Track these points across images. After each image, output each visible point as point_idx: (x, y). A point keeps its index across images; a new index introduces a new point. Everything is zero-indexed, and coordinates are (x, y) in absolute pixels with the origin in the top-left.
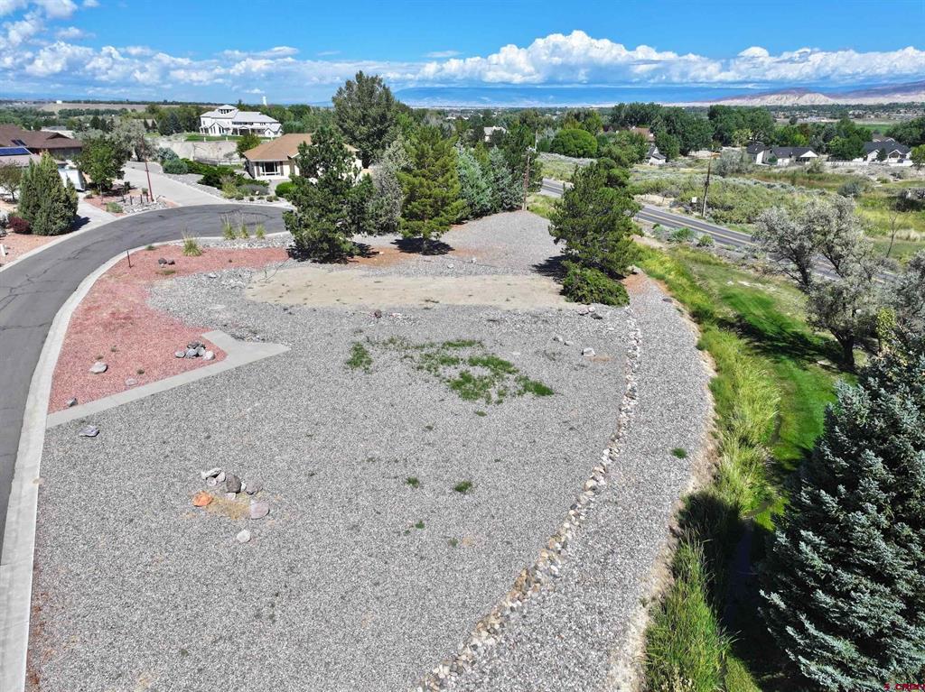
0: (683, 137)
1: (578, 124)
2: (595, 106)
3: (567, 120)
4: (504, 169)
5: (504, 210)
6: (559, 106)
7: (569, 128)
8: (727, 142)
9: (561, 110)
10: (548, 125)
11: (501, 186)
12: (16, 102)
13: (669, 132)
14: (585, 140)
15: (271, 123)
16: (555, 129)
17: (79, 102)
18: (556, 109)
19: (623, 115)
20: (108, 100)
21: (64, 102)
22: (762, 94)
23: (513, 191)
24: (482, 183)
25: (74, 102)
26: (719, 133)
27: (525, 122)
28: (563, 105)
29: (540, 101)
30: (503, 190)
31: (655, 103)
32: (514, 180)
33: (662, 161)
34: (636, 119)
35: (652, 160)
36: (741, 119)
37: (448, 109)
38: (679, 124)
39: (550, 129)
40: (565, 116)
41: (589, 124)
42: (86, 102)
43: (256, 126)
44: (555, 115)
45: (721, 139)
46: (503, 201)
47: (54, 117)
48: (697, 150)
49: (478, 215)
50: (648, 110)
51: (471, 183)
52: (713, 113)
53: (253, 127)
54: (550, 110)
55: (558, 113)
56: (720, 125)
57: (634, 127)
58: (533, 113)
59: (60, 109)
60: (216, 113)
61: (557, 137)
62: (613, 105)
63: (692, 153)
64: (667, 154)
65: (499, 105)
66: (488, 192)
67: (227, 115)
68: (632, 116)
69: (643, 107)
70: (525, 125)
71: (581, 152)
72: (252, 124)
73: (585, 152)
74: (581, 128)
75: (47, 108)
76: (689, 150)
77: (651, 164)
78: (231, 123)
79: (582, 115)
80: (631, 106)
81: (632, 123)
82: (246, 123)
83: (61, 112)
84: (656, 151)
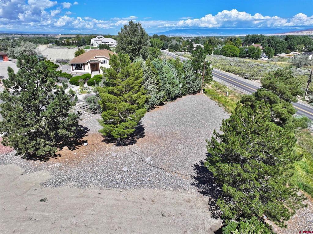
0: (275, 48)
1: (232, 43)
2: (237, 36)
3: (227, 41)
4: (191, 72)
5: (190, 93)
6: (224, 35)
7: (228, 45)
8: (292, 50)
9: (225, 37)
10: (219, 43)
11: (188, 81)
12: (49, 35)
13: (269, 46)
14: (235, 50)
15: (115, 42)
16: (222, 45)
17: (66, 35)
18: (223, 37)
19: (249, 39)
20: (75, 34)
21: (61, 35)
22: (302, 31)
23: (195, 84)
24: (176, 81)
25: (64, 35)
26: (289, 46)
27: (210, 42)
28: (226, 35)
29: (218, 34)
30: (189, 83)
31: (262, 35)
32: (196, 78)
33: (267, 59)
34: (254, 41)
35: (263, 58)
36: (299, 40)
37: (185, 37)
38: (274, 43)
39: (220, 45)
40: (226, 39)
41: (237, 43)
42: (68, 35)
43: (110, 43)
44: (223, 39)
45: (290, 49)
46: (189, 89)
47: (58, 40)
48: (281, 53)
49: (174, 99)
50: (259, 37)
51: (169, 81)
52: (287, 38)
53: (108, 44)
54: (221, 37)
55: (224, 38)
56: (290, 43)
57: (253, 44)
58: (214, 38)
59: (60, 37)
60: (96, 39)
61: (223, 48)
62: (245, 35)
63: (279, 54)
64: (269, 55)
65: (202, 35)
66: (180, 86)
67: (100, 39)
68: (253, 40)
69: (257, 36)
70: (210, 43)
71: (233, 55)
72: (108, 42)
73: (234, 55)
74: (233, 44)
75: (56, 37)
76: (277, 53)
77: (262, 60)
78: (101, 42)
79: (233, 39)
80: (252, 36)
81: (252, 42)
82: (106, 42)
83: (60, 38)
84: (264, 54)
